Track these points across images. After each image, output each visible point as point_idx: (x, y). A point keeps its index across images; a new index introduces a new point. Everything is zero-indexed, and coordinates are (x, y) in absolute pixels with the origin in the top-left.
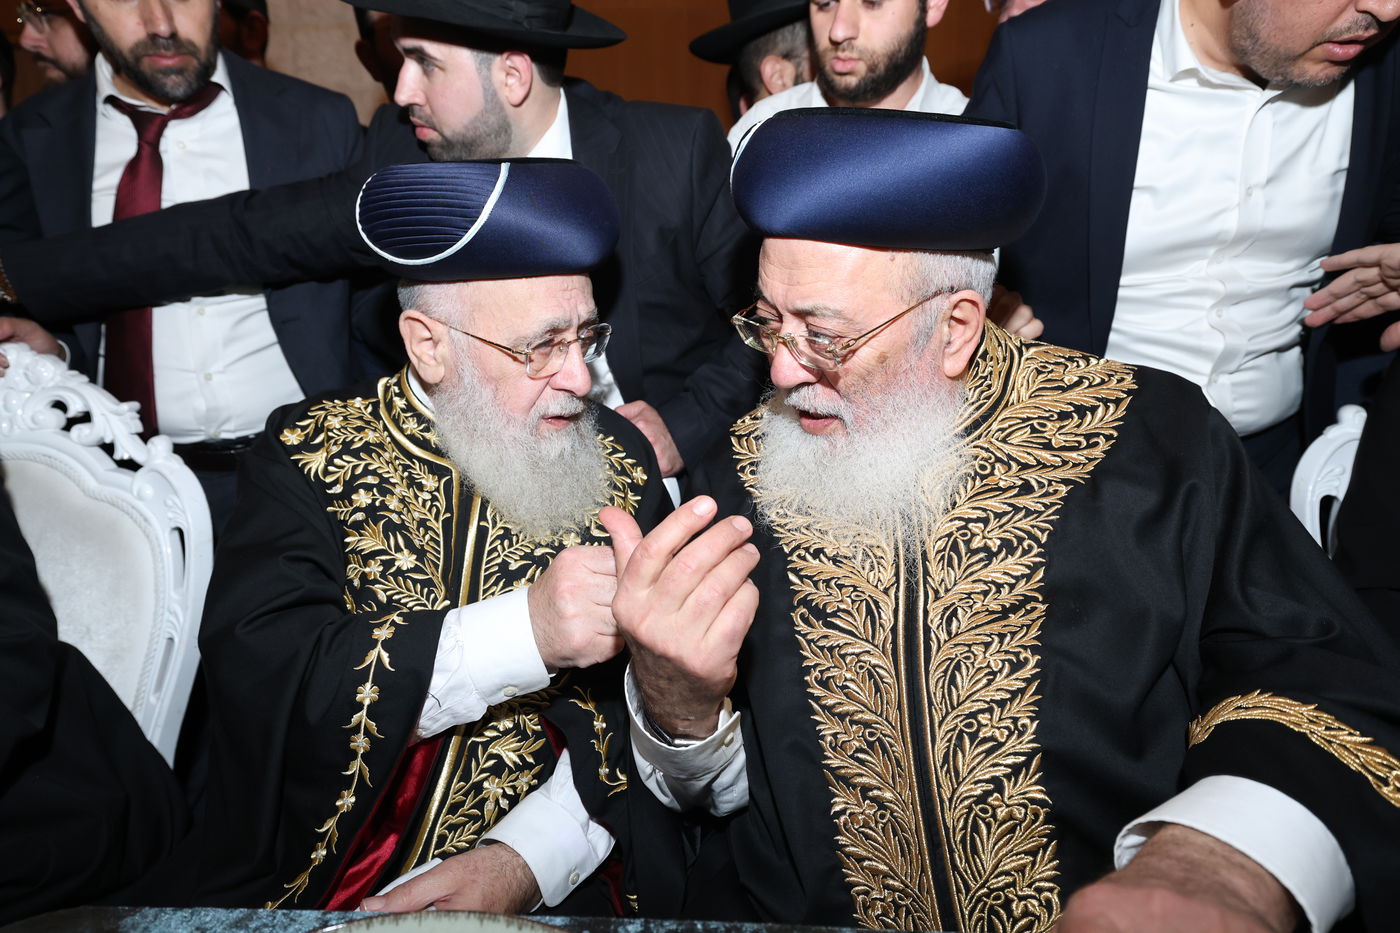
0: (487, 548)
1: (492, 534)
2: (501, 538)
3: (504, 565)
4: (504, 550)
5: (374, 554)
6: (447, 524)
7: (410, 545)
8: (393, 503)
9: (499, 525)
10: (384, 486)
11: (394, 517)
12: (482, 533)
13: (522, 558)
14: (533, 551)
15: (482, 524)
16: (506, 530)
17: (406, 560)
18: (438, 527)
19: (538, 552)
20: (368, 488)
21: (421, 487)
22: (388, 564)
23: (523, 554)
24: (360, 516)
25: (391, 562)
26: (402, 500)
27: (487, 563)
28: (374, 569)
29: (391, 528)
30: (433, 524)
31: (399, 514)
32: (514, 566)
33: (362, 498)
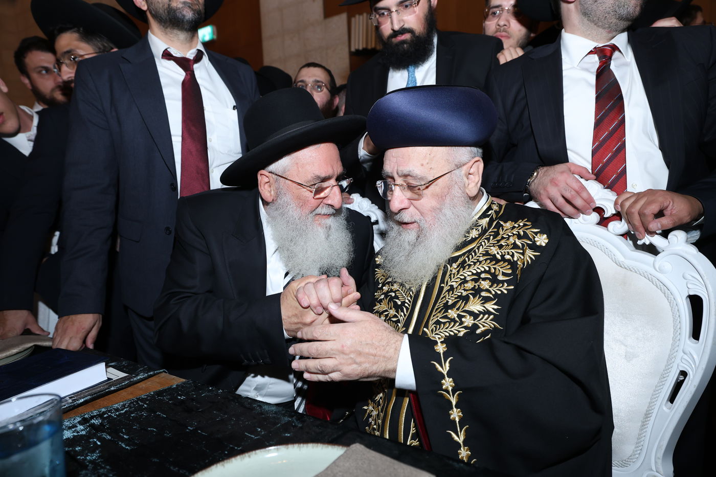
0: (442, 296)
1: (446, 288)
2: (448, 291)
4: (449, 296)
9: (449, 284)
12: (441, 289)
13: (456, 298)
14: (462, 293)
15: (442, 285)
16: (451, 286)
19: (465, 293)
23: (456, 296)
27: (440, 303)
32: (450, 302)
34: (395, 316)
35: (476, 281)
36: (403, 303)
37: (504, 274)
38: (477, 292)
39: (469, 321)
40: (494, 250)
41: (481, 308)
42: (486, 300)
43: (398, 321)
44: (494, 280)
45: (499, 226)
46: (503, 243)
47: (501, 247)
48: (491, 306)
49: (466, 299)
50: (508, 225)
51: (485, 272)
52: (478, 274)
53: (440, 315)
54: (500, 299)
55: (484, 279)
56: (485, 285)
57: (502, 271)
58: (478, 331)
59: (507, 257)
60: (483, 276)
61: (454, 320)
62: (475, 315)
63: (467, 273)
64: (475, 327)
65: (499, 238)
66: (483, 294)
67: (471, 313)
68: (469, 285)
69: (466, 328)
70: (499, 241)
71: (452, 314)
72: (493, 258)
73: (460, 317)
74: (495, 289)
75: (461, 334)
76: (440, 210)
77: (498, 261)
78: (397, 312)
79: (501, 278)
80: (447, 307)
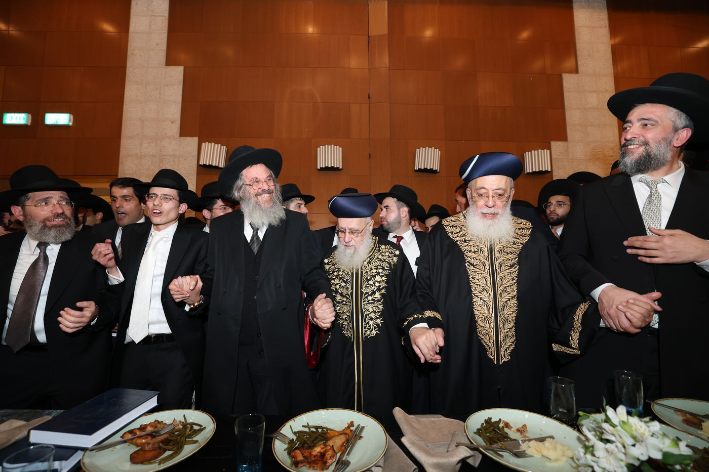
0: (364, 276)
1: (364, 272)
2: (366, 273)
5: (337, 284)
7: (344, 281)
8: (341, 273)
11: (341, 276)
12: (362, 273)
17: (343, 284)
18: (350, 273)
19: (373, 274)
22: (340, 286)
24: (335, 277)
29: (340, 278)
31: (341, 275)
32: (369, 278)
33: (335, 274)
34: (345, 286)
35: (377, 269)
36: (347, 280)
37: (386, 267)
38: (378, 273)
39: (377, 284)
40: (380, 257)
41: (381, 280)
42: (382, 276)
43: (348, 288)
44: (383, 269)
45: (379, 247)
46: (383, 254)
47: (383, 256)
48: (384, 278)
49: (375, 276)
50: (383, 247)
51: (379, 265)
52: (376, 266)
53: (366, 283)
54: (387, 276)
55: (380, 268)
56: (380, 271)
57: (385, 265)
58: (381, 288)
59: (386, 260)
60: (379, 267)
61: (372, 285)
62: (379, 282)
63: (372, 266)
64: (380, 286)
65: (381, 252)
66: (381, 274)
67: (378, 282)
68: (374, 271)
69: (377, 287)
70: (381, 253)
71: (371, 282)
72: (381, 260)
73: (374, 283)
74: (384, 272)
75: (375, 290)
76: (362, 241)
77: (383, 262)
78: (346, 284)
79: (386, 268)
80: (368, 280)
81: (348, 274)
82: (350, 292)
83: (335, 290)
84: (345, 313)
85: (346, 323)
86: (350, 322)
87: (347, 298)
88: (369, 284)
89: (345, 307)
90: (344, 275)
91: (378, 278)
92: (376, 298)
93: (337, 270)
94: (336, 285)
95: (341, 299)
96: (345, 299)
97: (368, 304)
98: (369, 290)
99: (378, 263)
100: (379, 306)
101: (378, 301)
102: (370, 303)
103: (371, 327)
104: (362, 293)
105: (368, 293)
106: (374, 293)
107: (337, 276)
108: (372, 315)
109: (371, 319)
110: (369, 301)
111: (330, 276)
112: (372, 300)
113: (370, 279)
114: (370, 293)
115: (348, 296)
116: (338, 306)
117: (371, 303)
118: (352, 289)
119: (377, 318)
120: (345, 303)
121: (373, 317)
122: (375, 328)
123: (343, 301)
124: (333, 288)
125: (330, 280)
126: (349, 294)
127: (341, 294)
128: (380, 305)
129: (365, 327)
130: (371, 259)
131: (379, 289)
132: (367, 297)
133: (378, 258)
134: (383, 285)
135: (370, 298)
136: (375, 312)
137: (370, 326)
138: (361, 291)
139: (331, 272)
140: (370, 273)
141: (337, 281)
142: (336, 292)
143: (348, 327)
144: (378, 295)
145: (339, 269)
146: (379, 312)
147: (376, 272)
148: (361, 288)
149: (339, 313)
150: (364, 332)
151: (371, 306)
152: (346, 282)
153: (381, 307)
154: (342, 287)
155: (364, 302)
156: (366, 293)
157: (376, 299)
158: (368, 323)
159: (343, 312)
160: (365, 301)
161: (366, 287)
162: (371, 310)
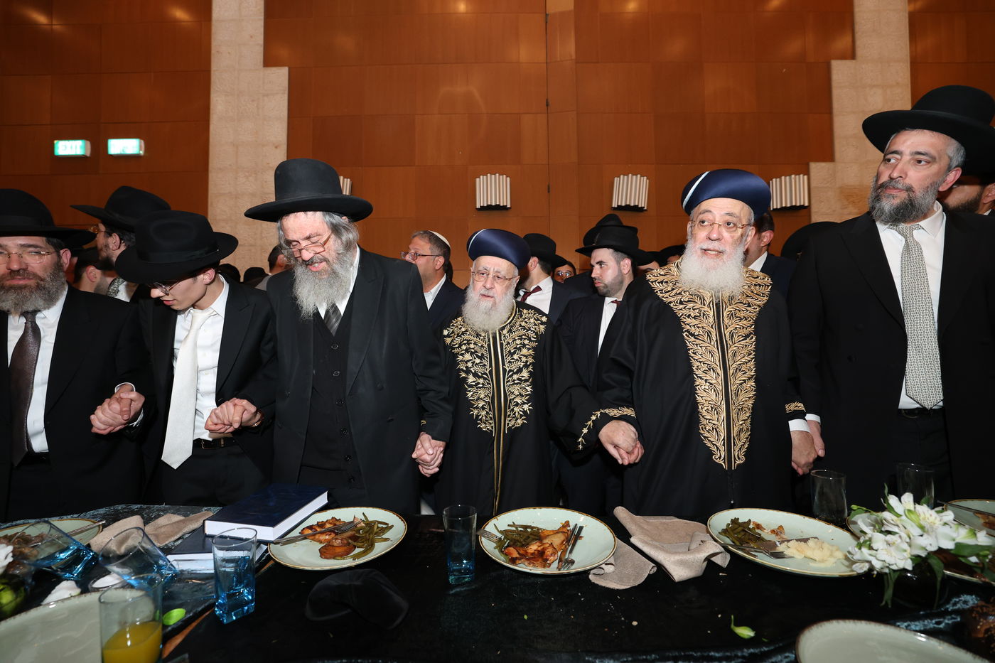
1: (504, 344)
2: (507, 344)
3: (510, 351)
5: (469, 361)
6: (489, 345)
7: (478, 357)
8: (472, 346)
10: (469, 342)
11: (473, 350)
12: (501, 344)
13: (514, 348)
17: (478, 361)
18: (486, 346)
19: (518, 346)
20: (465, 344)
21: (480, 336)
22: (473, 363)
24: (463, 352)
25: (474, 362)
26: (475, 344)
28: (470, 364)
30: (485, 345)
33: (464, 347)
34: (481, 363)
35: (521, 340)
36: (482, 354)
37: (533, 337)
38: (524, 345)
39: (524, 359)
40: (523, 324)
41: (528, 353)
42: (529, 349)
43: (485, 365)
44: (529, 339)
45: (520, 311)
46: (526, 320)
48: (531, 352)
49: (520, 349)
50: (525, 311)
51: (525, 335)
52: (521, 336)
53: (509, 358)
55: (525, 339)
56: (526, 342)
58: (528, 363)
59: (532, 329)
60: (523, 337)
61: (517, 360)
64: (527, 361)
65: (523, 317)
66: (527, 346)
67: (524, 356)
68: (518, 342)
69: (523, 362)
70: (524, 319)
71: (516, 357)
72: (525, 328)
73: (520, 358)
74: (530, 344)
75: (521, 366)
77: (527, 330)
78: (481, 360)
79: (532, 339)
80: (512, 354)
81: (482, 346)
82: (488, 370)
83: (465, 369)
84: (481, 399)
85: (484, 413)
86: (490, 410)
87: (485, 379)
88: (513, 359)
89: (480, 391)
90: (477, 348)
91: (524, 351)
92: (522, 377)
93: (465, 342)
94: (467, 362)
95: (474, 382)
96: (481, 381)
97: (513, 384)
98: (514, 367)
99: (522, 332)
100: (527, 388)
101: (526, 381)
102: (515, 384)
103: (517, 414)
104: (504, 370)
105: (513, 371)
106: (520, 370)
107: (467, 351)
108: (519, 400)
109: (517, 404)
110: (514, 380)
111: (456, 351)
112: (518, 379)
113: (515, 352)
114: (515, 371)
115: (485, 376)
116: (470, 391)
117: (517, 384)
118: (491, 366)
119: (524, 403)
120: (481, 386)
121: (519, 402)
122: (521, 416)
123: (479, 383)
124: (462, 366)
125: (456, 355)
126: (487, 372)
127: (475, 375)
128: (528, 386)
129: (509, 416)
130: (512, 326)
131: (526, 366)
132: (512, 375)
133: (521, 326)
134: (531, 360)
135: (515, 377)
136: (521, 395)
137: (514, 414)
138: (503, 368)
139: (457, 346)
140: (513, 345)
141: (468, 357)
142: (468, 371)
143: (486, 417)
144: (525, 374)
145: (468, 341)
146: (527, 395)
147: (521, 344)
148: (503, 364)
149: (473, 400)
150: (507, 422)
151: (517, 387)
152: (481, 358)
153: (529, 389)
154: (477, 364)
155: (507, 382)
156: (510, 371)
157: (523, 379)
158: (513, 410)
159: (479, 399)
160: (509, 381)
161: (509, 362)
162: (517, 393)
